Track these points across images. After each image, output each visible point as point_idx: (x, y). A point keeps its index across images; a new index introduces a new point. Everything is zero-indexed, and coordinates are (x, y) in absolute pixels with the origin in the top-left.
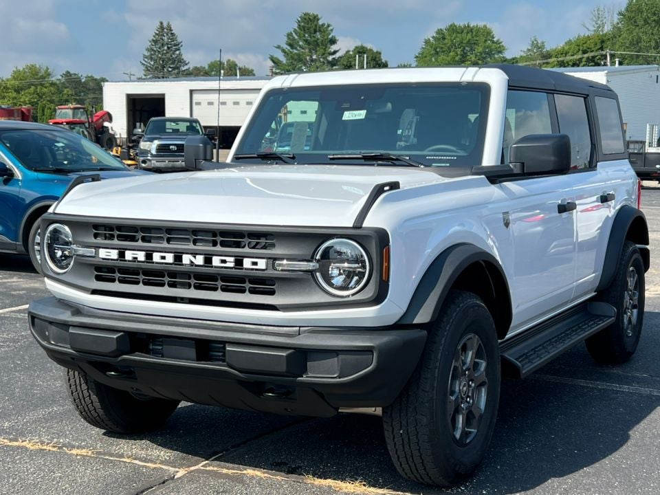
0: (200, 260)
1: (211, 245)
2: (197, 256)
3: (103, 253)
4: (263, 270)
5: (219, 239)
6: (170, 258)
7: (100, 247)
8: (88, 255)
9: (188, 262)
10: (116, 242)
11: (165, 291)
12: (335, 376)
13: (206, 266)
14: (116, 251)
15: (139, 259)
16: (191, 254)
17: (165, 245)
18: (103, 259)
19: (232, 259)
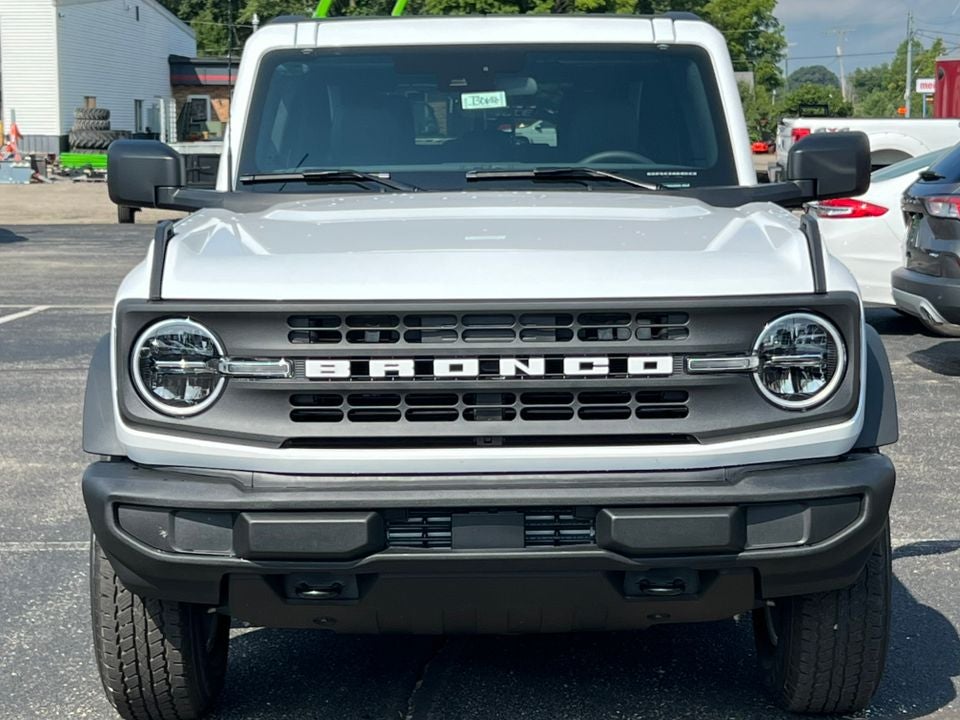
0: (537, 367)
1: (554, 338)
2: (531, 361)
3: (313, 369)
4: (666, 375)
5: (575, 327)
6: (471, 367)
7: (305, 358)
8: (269, 374)
9: (512, 373)
10: (344, 345)
11: (460, 427)
12: (801, 542)
13: (549, 377)
14: (346, 364)
15: (401, 375)
16: (517, 357)
17: (459, 344)
18: (312, 379)
19: (605, 361)
